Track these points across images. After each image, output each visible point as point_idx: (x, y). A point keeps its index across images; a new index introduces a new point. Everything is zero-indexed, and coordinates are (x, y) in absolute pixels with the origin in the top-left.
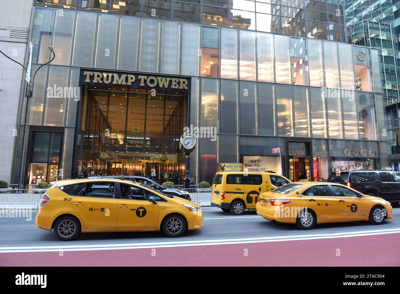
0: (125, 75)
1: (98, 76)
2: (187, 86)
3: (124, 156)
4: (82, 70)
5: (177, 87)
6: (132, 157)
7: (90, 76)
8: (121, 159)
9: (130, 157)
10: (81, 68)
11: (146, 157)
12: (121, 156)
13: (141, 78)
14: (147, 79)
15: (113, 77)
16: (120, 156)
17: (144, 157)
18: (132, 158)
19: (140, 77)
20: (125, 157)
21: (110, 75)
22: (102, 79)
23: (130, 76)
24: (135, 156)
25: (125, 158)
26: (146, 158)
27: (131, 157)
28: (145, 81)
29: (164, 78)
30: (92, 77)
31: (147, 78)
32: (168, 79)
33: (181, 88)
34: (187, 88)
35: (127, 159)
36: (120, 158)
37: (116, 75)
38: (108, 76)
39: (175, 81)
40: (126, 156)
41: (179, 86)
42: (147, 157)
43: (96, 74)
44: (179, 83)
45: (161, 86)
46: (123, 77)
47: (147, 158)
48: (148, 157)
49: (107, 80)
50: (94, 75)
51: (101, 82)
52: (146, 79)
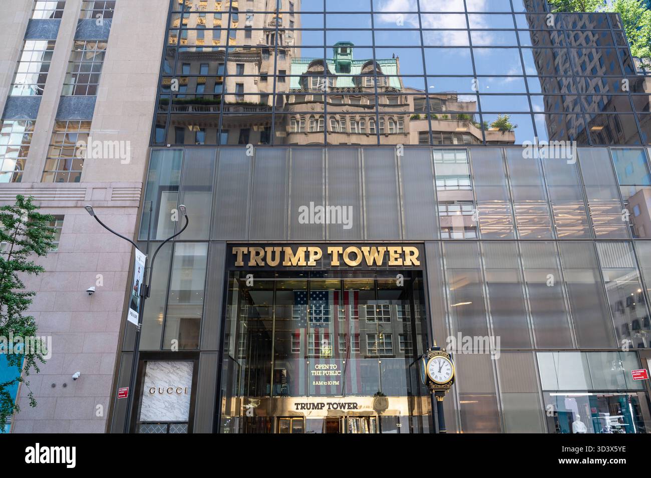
0: (305, 249)
1: (258, 254)
2: (418, 259)
3: (307, 404)
4: (230, 246)
5: (400, 262)
6: (321, 404)
7: (244, 255)
8: (301, 409)
9: (318, 404)
10: (228, 242)
11: (348, 404)
12: (302, 404)
13: (332, 252)
14: (343, 252)
15: (283, 254)
16: (299, 404)
17: (345, 404)
18: (321, 407)
19: (330, 250)
20: (309, 405)
21: (278, 250)
22: (264, 259)
23: (312, 249)
24: (328, 404)
25: (309, 407)
26: (349, 406)
27: (320, 405)
28: (340, 256)
29: (374, 248)
30: (246, 257)
31: (344, 250)
32: (382, 249)
33: (408, 263)
34: (417, 263)
35: (313, 409)
36: (300, 407)
37: (288, 250)
38: (273, 253)
39: (396, 252)
40: (310, 404)
41: (404, 260)
42: (351, 404)
43: (253, 250)
44: (403, 255)
45: (370, 262)
46: (301, 251)
47: (352, 406)
48: (354, 404)
49: (273, 259)
50: (249, 252)
51: (263, 264)
52: (341, 252)
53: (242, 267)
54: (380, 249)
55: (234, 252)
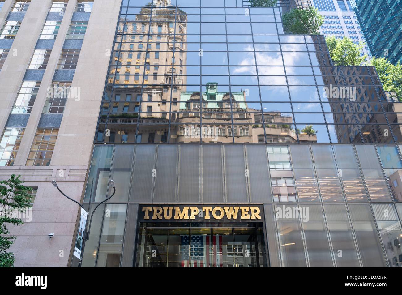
0: (188, 208)
1: (158, 211)
2: (259, 215)
4: (141, 206)
5: (248, 217)
7: (149, 212)
10: (139, 204)
13: (205, 210)
14: (212, 210)
15: (174, 211)
19: (204, 208)
21: (171, 209)
22: (162, 215)
23: (192, 208)
28: (210, 213)
29: (231, 208)
30: (151, 213)
31: (212, 209)
32: (237, 208)
33: (253, 217)
34: (259, 217)
37: (178, 209)
38: (168, 210)
39: (245, 210)
41: (251, 215)
43: (155, 209)
44: (250, 212)
45: (229, 217)
46: (186, 210)
49: (168, 215)
50: (153, 210)
51: (161, 218)
52: (211, 210)
53: (148, 219)
54: (235, 208)
55: (143, 210)
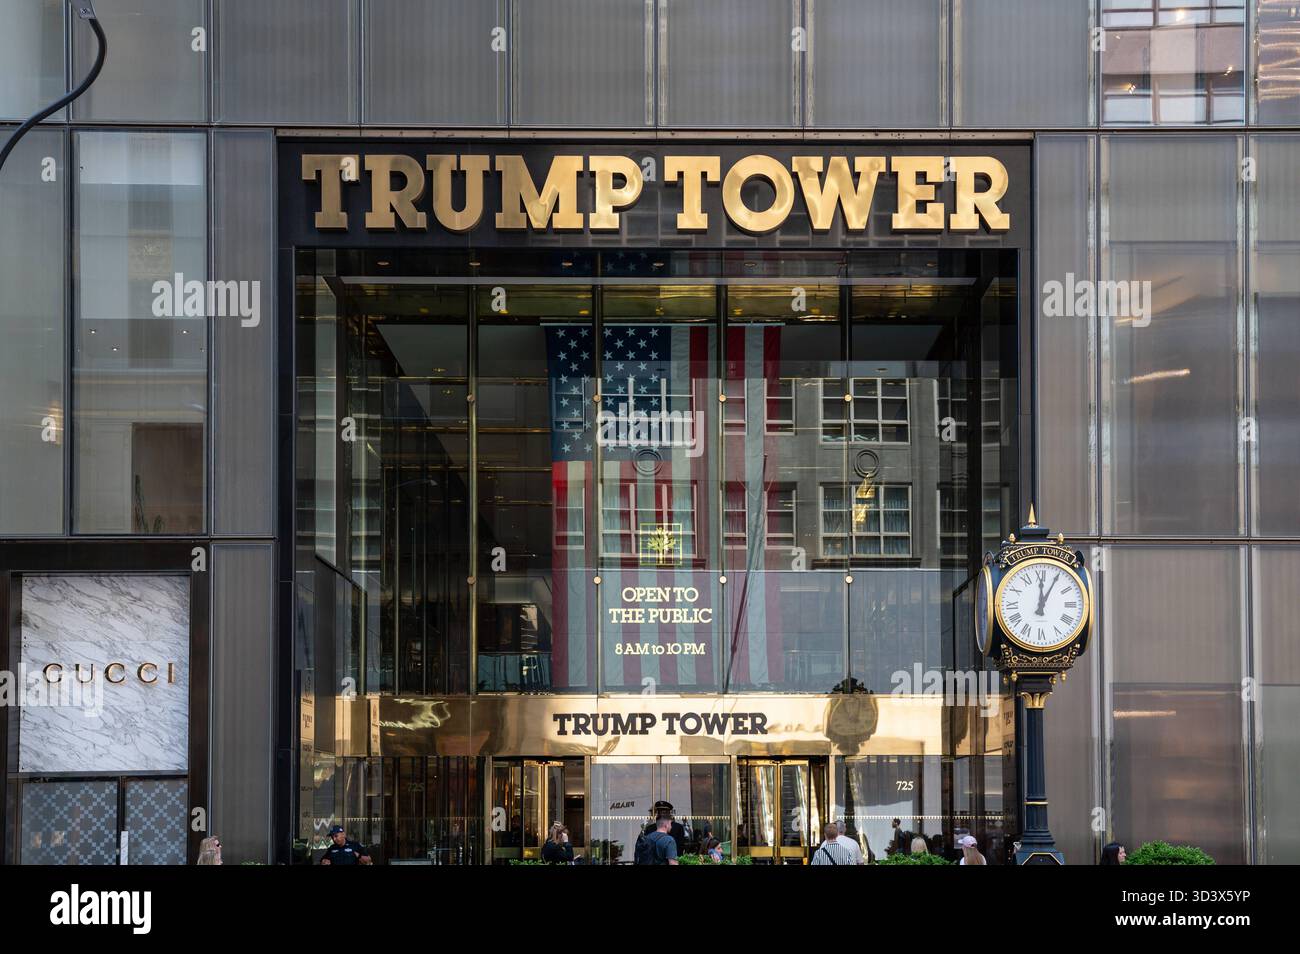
0: (575, 163)
1: (398, 181)
2: (1003, 205)
3: (595, 717)
4: (290, 148)
5: (934, 218)
6: (644, 716)
7: (346, 187)
8: (576, 732)
9: (632, 717)
10: (281, 133)
11: (736, 716)
12: (577, 716)
13: (681, 174)
14: (724, 173)
15: (493, 180)
16: (568, 717)
17: (726, 716)
18: (645, 726)
19: (673, 165)
20: (600, 722)
21: (475, 166)
22: (425, 203)
23: (604, 165)
24: (665, 716)
25: (600, 726)
26: (737, 724)
27: (639, 721)
28: (712, 191)
29: (840, 161)
30: (356, 194)
31: (725, 169)
32: (870, 166)
33: (965, 220)
34: (999, 220)
35: (615, 732)
36: (570, 726)
37: (513, 167)
38: (459, 177)
39: (921, 177)
40: (606, 717)
41: (951, 208)
42: (745, 716)
43: (381, 166)
44: (947, 193)
45: (822, 220)
46: (564, 169)
47: (748, 724)
48: (754, 716)
49: (459, 203)
50: (365, 175)
51: (420, 220)
52: (714, 176)
53: (342, 231)
54: (862, 163)
55: (307, 174)
